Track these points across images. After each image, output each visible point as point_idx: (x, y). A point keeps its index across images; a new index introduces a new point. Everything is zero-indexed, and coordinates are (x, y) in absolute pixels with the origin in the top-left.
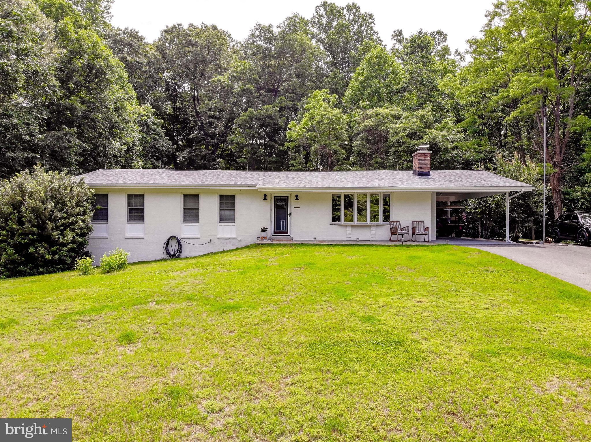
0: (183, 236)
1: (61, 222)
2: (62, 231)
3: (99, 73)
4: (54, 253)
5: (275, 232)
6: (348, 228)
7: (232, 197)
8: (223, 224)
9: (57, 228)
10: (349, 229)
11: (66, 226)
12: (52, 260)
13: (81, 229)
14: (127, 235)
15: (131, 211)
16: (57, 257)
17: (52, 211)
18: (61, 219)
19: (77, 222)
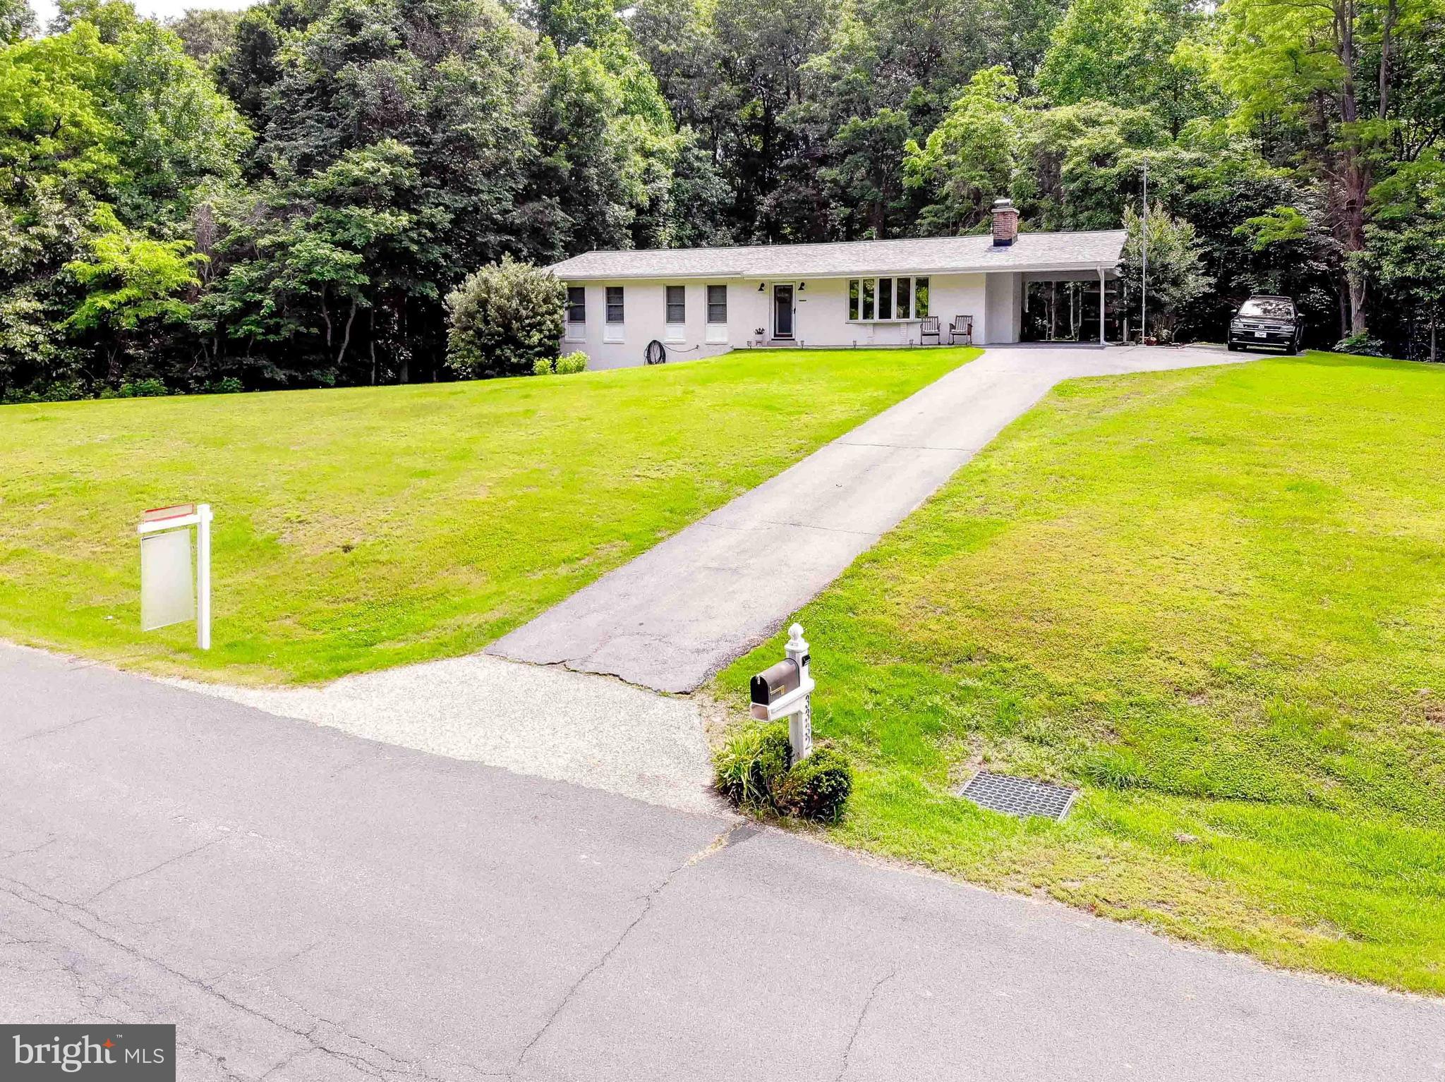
0: (667, 340)
1: (527, 321)
2: (528, 332)
3: (591, 111)
4: (521, 356)
5: (775, 335)
6: (868, 327)
7: (723, 288)
8: (712, 325)
9: (523, 328)
10: (870, 330)
11: (532, 326)
12: (518, 364)
13: (550, 330)
14: (606, 339)
15: (612, 309)
16: (523, 360)
17: (517, 309)
18: (527, 318)
19: (545, 322)
